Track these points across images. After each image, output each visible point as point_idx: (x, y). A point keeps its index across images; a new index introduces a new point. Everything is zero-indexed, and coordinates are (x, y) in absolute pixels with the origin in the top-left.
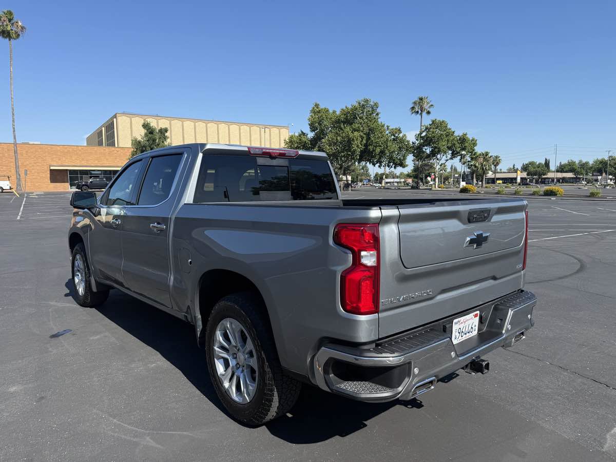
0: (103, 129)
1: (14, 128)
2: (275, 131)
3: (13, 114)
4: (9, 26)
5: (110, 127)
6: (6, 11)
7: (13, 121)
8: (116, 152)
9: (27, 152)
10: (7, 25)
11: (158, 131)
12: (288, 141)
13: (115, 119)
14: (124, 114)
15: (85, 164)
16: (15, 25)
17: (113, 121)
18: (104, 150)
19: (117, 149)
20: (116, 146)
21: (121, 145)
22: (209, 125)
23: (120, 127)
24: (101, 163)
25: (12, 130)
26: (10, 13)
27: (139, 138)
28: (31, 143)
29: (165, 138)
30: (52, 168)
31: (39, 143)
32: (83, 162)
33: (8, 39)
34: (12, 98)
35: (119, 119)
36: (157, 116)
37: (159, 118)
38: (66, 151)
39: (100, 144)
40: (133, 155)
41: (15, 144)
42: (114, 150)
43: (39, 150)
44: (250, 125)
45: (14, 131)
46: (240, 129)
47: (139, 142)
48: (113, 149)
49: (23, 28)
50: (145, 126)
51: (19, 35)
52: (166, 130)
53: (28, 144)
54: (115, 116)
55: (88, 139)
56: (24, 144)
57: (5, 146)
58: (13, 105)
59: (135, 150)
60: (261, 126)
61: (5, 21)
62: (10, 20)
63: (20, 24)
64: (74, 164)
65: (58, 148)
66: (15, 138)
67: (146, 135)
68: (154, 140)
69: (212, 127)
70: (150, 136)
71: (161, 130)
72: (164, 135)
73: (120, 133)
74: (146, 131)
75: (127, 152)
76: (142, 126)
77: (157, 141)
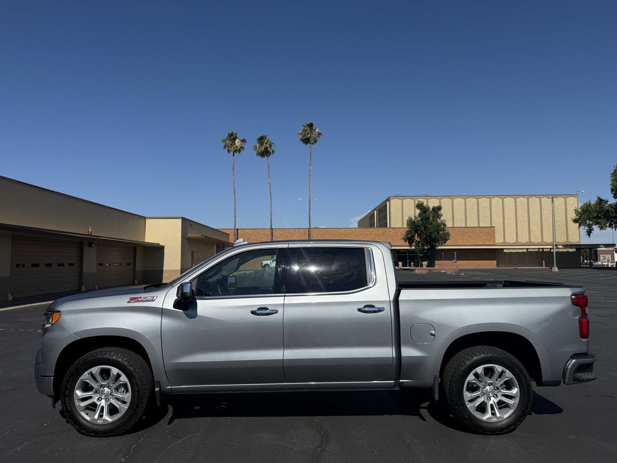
0: (375, 212)
1: (310, 216)
2: (559, 201)
3: (310, 204)
5: (382, 210)
8: (388, 232)
9: (317, 235)
10: (308, 133)
11: (431, 210)
13: (388, 203)
14: (396, 197)
16: (314, 133)
17: (386, 205)
19: (390, 229)
20: (388, 226)
21: (392, 226)
22: (480, 200)
23: (392, 209)
25: (308, 217)
26: (311, 125)
27: (413, 218)
28: (320, 227)
29: (439, 216)
31: (326, 227)
35: (392, 201)
37: (429, 198)
38: (347, 233)
39: (371, 226)
40: (407, 235)
41: (310, 229)
42: (386, 231)
43: (327, 233)
44: (528, 196)
45: (310, 218)
46: (516, 202)
47: (414, 222)
48: (381, 230)
49: (319, 134)
50: (420, 206)
51: (316, 141)
52: (439, 208)
53: (318, 228)
54: (388, 200)
61: (307, 130)
62: (311, 130)
63: (317, 130)
65: (341, 231)
66: (310, 224)
67: (420, 215)
68: (428, 219)
69: (484, 202)
70: (424, 215)
71: (434, 209)
72: (438, 213)
73: (392, 214)
74: (419, 211)
75: (404, 233)
76: (417, 206)
77: (431, 220)
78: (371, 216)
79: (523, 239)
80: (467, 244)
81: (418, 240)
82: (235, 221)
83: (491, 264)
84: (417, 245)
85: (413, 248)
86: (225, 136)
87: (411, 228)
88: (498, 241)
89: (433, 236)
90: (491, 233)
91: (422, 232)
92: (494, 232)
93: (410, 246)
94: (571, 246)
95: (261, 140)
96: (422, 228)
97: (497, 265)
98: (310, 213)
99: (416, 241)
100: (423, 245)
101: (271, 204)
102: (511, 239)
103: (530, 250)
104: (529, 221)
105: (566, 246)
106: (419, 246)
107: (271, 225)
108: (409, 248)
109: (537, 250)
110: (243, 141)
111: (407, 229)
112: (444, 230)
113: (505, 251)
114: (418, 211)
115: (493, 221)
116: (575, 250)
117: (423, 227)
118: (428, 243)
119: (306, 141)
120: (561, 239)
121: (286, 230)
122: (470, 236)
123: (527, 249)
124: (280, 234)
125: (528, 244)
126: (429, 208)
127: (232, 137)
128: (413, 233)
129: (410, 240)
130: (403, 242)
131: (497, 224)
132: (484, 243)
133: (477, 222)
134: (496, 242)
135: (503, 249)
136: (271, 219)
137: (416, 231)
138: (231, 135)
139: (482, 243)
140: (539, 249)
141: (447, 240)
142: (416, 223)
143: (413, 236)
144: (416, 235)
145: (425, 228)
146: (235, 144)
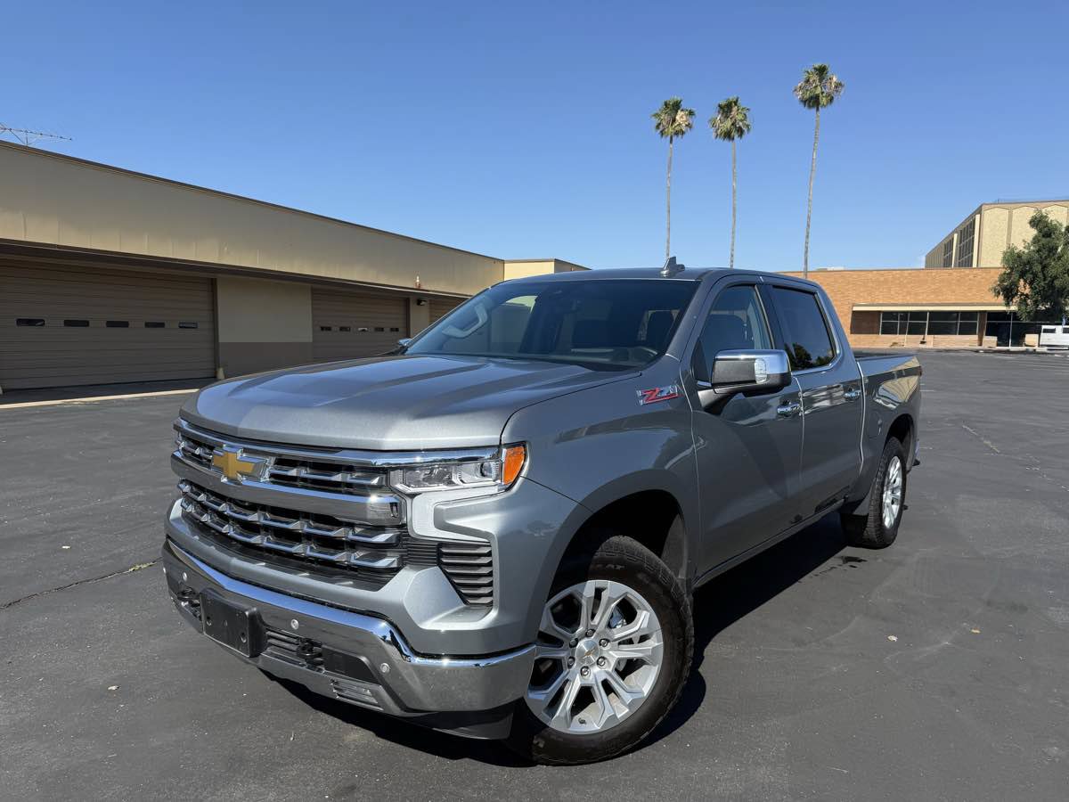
1: (807, 248)
3: (808, 226)
4: (819, 88)
5: (967, 231)
6: (817, 66)
7: (807, 237)
8: (971, 277)
10: (816, 87)
11: (1063, 230)
13: (978, 217)
14: (997, 203)
15: (912, 301)
16: (827, 84)
17: (974, 221)
18: (950, 274)
19: (975, 272)
20: (974, 265)
21: (982, 265)
23: (986, 230)
24: (940, 298)
25: (804, 250)
26: (823, 67)
27: (1020, 247)
28: (829, 269)
30: (855, 309)
31: (842, 268)
32: (908, 298)
33: (814, 110)
34: (809, 200)
35: (987, 214)
38: (882, 279)
39: (947, 263)
40: (1002, 281)
42: (968, 275)
43: (841, 280)
45: (806, 252)
47: (1019, 256)
48: (967, 271)
49: (838, 85)
50: (1037, 222)
51: (832, 98)
53: (825, 271)
54: (979, 211)
55: (929, 257)
56: (819, 270)
59: (1008, 271)
61: (814, 81)
62: (821, 78)
63: (835, 79)
64: (892, 302)
65: (870, 275)
66: (806, 263)
67: (1036, 240)
68: (1053, 249)
70: (1044, 241)
73: (984, 241)
74: (1036, 232)
75: (994, 278)
76: (1030, 223)
77: (1059, 250)
78: (948, 246)
81: (1027, 291)
84: (1023, 302)
85: (1013, 308)
86: (659, 108)
87: (1012, 269)
89: (1057, 283)
91: (1035, 276)
93: (1007, 304)
95: (726, 107)
96: (1037, 268)
98: (807, 243)
99: (1022, 294)
100: (1036, 303)
106: (1027, 305)
108: (1003, 308)
110: (691, 113)
111: (1004, 270)
114: (1034, 232)
117: (1040, 267)
118: (1045, 299)
119: (813, 102)
126: (1061, 225)
127: (672, 107)
128: (1015, 276)
129: (1008, 293)
130: (991, 297)
137: (1022, 275)
142: (1024, 257)
143: (1016, 284)
144: (1022, 282)
145: (1044, 267)
146: (674, 120)
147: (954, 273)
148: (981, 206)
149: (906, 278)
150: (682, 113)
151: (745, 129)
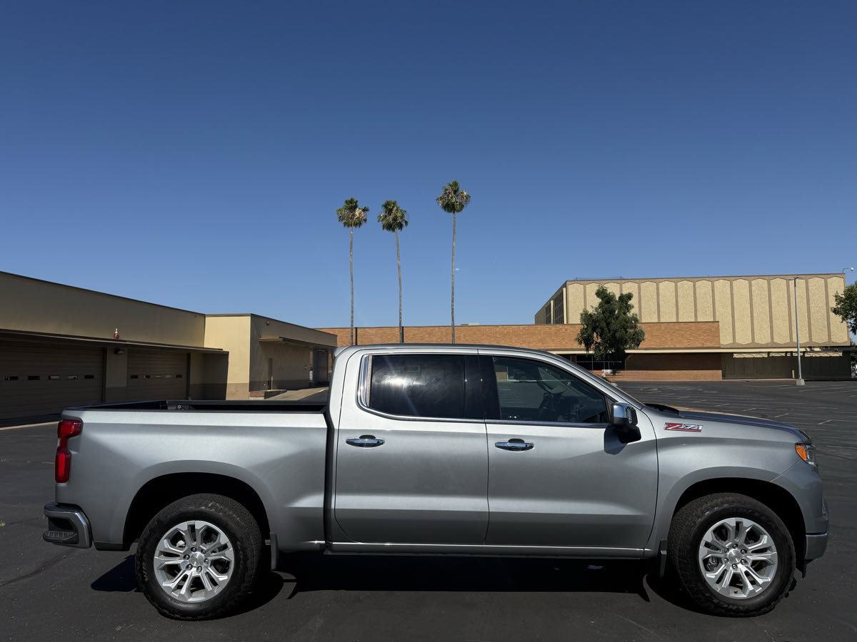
0: (552, 302)
2: (817, 283)
3: (453, 293)
4: (454, 198)
5: (559, 298)
6: (451, 183)
7: (453, 301)
8: (564, 330)
9: (465, 335)
10: (452, 197)
11: (617, 299)
12: (843, 296)
13: (564, 289)
14: (576, 281)
16: (460, 197)
17: (562, 292)
18: (550, 329)
19: (566, 327)
20: (565, 322)
21: (570, 322)
22: (698, 284)
23: (570, 298)
24: (545, 345)
25: (451, 311)
26: (455, 184)
27: (591, 311)
28: (470, 324)
29: (628, 308)
31: (478, 324)
33: (452, 213)
34: (453, 276)
35: (570, 287)
36: (621, 280)
37: (623, 281)
38: (506, 332)
39: (548, 321)
40: (582, 334)
41: (453, 326)
42: (562, 329)
43: (478, 332)
44: (769, 277)
45: (453, 312)
46: (750, 285)
47: (591, 315)
48: (560, 326)
49: (468, 197)
50: (601, 294)
51: (463, 206)
52: (629, 297)
53: (467, 325)
54: (565, 285)
55: (537, 316)
56: (463, 326)
57: (444, 330)
58: (453, 283)
59: (586, 326)
60: (789, 277)
61: (450, 193)
62: (455, 192)
63: (465, 193)
65: (497, 329)
66: (453, 320)
67: (601, 305)
68: (612, 312)
69: (704, 286)
70: (606, 306)
71: (622, 297)
72: (627, 303)
73: (570, 306)
74: (600, 300)
75: (578, 330)
76: (596, 294)
77: (616, 312)
78: (547, 308)
79: (763, 337)
80: (678, 346)
81: (599, 340)
82: (352, 317)
83: (714, 376)
84: (597, 348)
85: (591, 352)
86: (342, 205)
87: (588, 325)
88: (723, 342)
89: (618, 335)
90: (713, 330)
91: (602, 329)
92: (718, 329)
93: (587, 350)
94: (834, 348)
95: (389, 207)
97: (724, 376)
98: (453, 306)
99: (596, 343)
100: (606, 350)
101: (400, 293)
102: (743, 338)
103: (773, 355)
104: (771, 312)
105: (826, 348)
106: (600, 350)
107: (401, 321)
108: (585, 352)
109: (784, 354)
110: (365, 210)
111: (582, 327)
112: (636, 327)
113: (735, 356)
115: (717, 313)
116: (841, 354)
117: (605, 324)
118: (611, 347)
119: (450, 207)
120: (821, 338)
121: (421, 329)
122: (683, 335)
123: (769, 353)
124: (414, 335)
125: (770, 346)
126: (614, 296)
127: (352, 205)
128: (590, 329)
129: (587, 342)
130: (576, 345)
131: (723, 316)
132: (703, 344)
133: (693, 314)
134: (722, 342)
135: (732, 353)
136: (400, 314)
137: (595, 329)
138: (351, 201)
139: (700, 345)
140: (786, 353)
141: (641, 341)
142: (595, 318)
143: (590, 336)
144: (595, 335)
145: (608, 324)
146: (354, 215)
147: (553, 328)
148: (566, 283)
149: (521, 331)
150: (360, 210)
151: (404, 224)
